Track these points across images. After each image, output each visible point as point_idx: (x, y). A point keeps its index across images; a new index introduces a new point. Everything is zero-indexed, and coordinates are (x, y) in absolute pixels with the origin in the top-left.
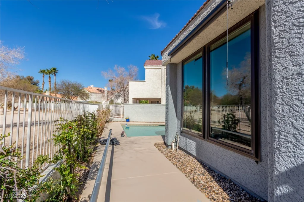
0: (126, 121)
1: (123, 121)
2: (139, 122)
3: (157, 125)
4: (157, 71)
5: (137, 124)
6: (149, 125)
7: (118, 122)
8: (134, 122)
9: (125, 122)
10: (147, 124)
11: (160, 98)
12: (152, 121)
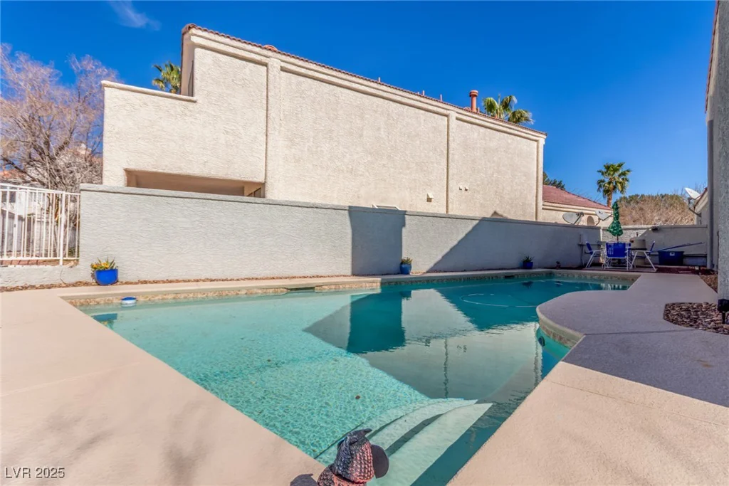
0: (90, 280)
1: (73, 280)
2: (178, 281)
3: (279, 287)
4: (247, 71)
5: (177, 293)
6: (243, 292)
7: (33, 287)
8: (145, 282)
9: (86, 284)
10: (233, 289)
11: (260, 179)
12: (246, 274)
